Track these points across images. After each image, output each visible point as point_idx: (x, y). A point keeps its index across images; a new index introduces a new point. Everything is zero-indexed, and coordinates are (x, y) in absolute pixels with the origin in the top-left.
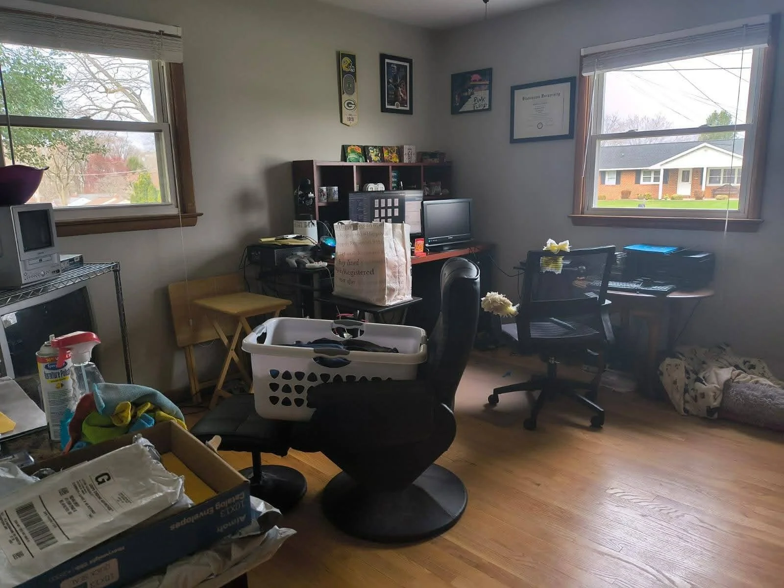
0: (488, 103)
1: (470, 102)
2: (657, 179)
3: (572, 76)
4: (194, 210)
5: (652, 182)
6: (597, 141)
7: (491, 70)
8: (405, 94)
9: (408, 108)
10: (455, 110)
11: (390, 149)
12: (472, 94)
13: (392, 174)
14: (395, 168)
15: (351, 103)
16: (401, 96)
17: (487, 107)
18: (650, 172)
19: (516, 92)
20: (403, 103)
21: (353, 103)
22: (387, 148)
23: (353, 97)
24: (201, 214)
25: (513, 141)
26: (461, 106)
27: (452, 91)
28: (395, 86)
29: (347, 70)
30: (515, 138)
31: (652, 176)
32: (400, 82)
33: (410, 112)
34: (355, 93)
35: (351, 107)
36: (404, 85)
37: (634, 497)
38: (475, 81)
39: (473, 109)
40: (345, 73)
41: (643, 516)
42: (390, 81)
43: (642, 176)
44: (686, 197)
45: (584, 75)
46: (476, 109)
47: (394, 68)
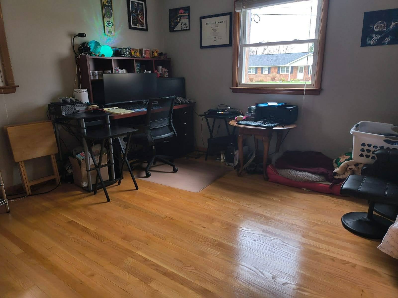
0: (188, 26)
1: (179, 25)
2: (287, 71)
3: (231, 12)
4: (14, 84)
5: (285, 73)
6: (244, 48)
7: (189, 7)
8: (143, 19)
9: (145, 28)
10: (172, 30)
11: (135, 50)
12: (180, 20)
13: (136, 64)
14: (137, 61)
15: (110, 24)
16: (140, 20)
17: (188, 28)
18: (284, 68)
19: (202, 20)
20: (142, 24)
21: (111, 23)
22: (133, 49)
23: (112, 20)
24: (18, 86)
25: (202, 47)
26: (174, 28)
27: (170, 19)
28: (137, 15)
29: (107, 4)
30: (203, 45)
31: (286, 70)
32: (139, 12)
33: (146, 30)
34: (112, 18)
35: (110, 25)
36: (142, 14)
37: (251, 231)
38: (181, 13)
39: (181, 29)
40: (105, 6)
41: (254, 241)
42: (134, 12)
43: (281, 70)
44: (301, 80)
45: (236, 11)
46: (182, 29)
47: (135, 4)
